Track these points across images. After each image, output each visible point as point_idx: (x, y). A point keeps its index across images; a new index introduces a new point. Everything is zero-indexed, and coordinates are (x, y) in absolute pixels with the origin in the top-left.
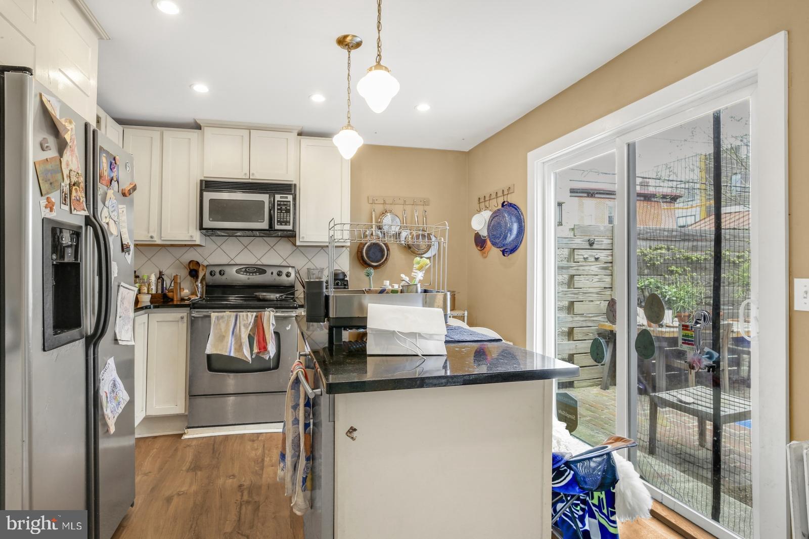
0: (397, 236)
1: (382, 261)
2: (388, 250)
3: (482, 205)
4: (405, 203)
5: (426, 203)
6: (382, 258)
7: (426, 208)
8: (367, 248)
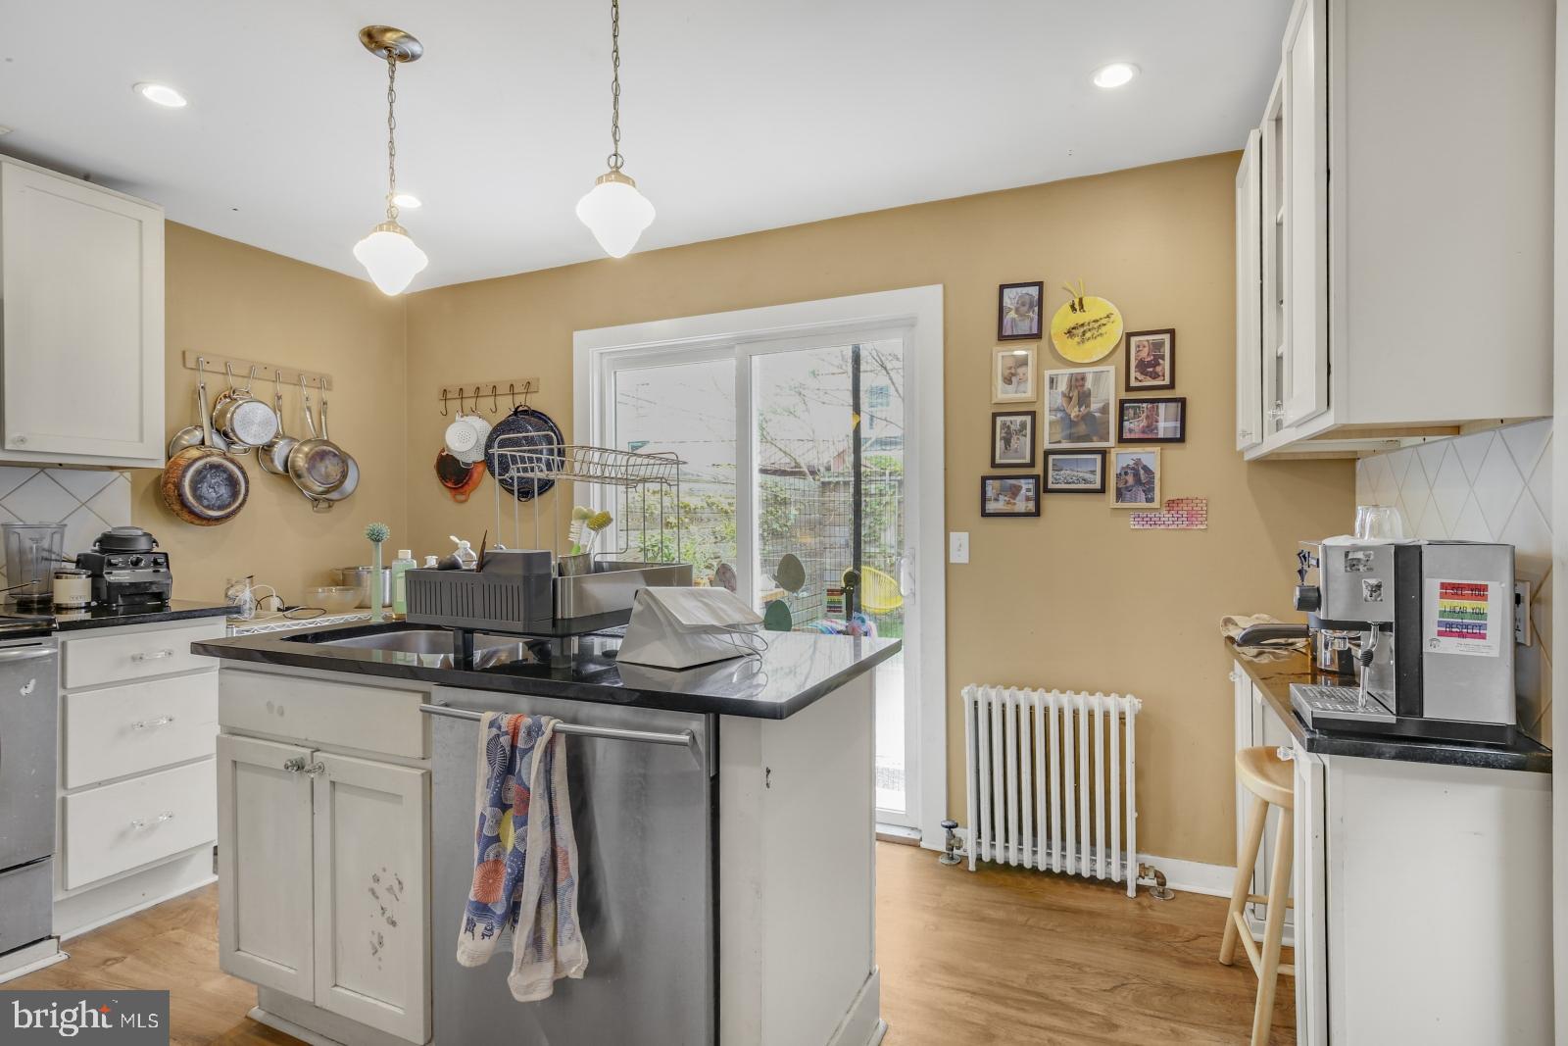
0: (267, 449)
1: (237, 504)
2: (247, 482)
3: (454, 405)
4: (277, 378)
5: (323, 383)
6: (234, 501)
7: (326, 395)
8: (193, 477)
